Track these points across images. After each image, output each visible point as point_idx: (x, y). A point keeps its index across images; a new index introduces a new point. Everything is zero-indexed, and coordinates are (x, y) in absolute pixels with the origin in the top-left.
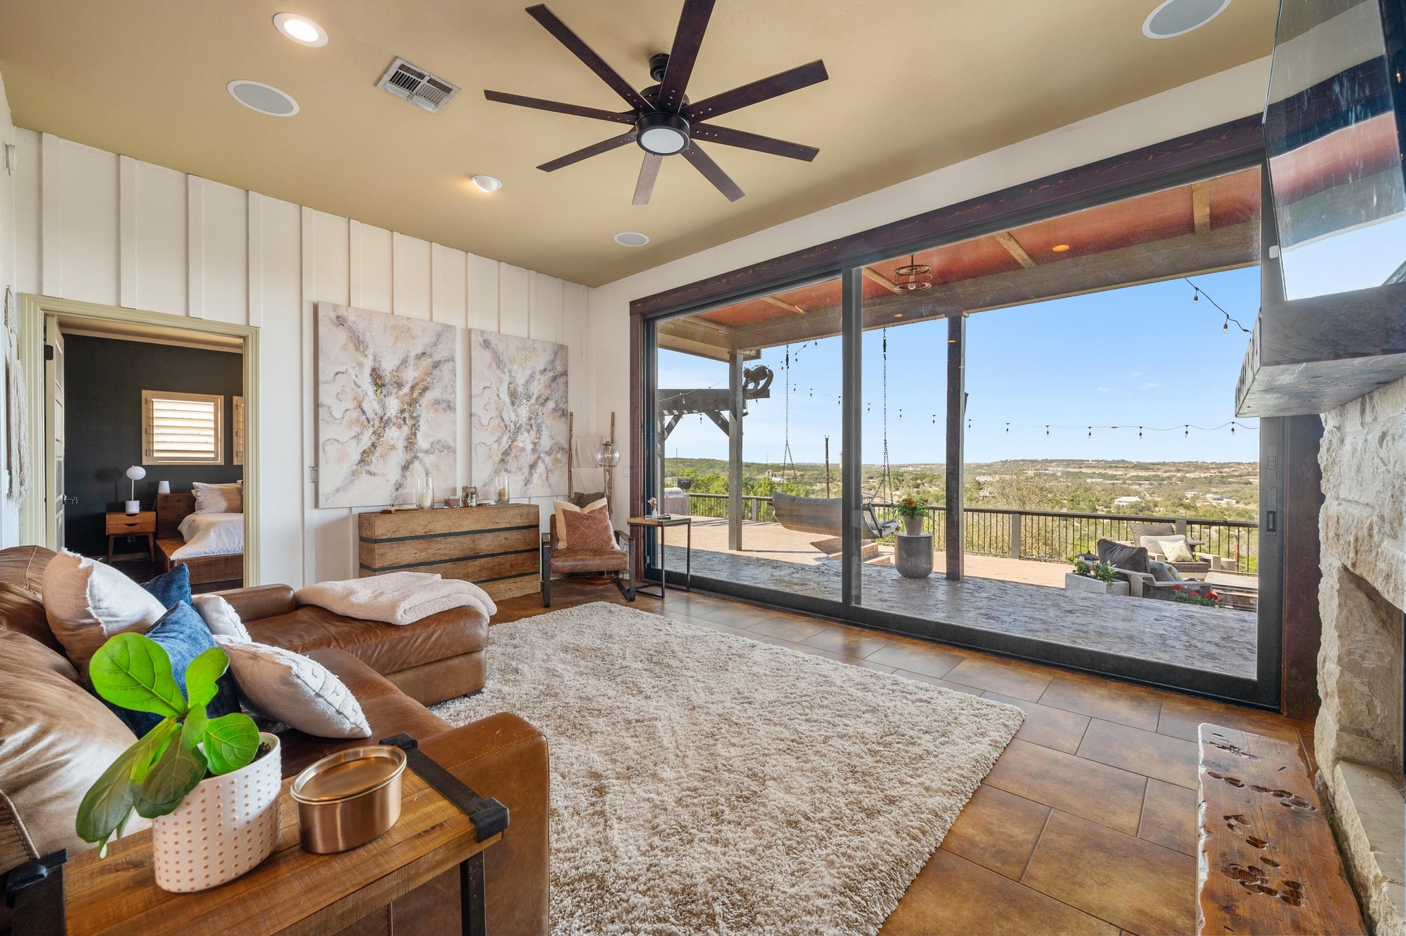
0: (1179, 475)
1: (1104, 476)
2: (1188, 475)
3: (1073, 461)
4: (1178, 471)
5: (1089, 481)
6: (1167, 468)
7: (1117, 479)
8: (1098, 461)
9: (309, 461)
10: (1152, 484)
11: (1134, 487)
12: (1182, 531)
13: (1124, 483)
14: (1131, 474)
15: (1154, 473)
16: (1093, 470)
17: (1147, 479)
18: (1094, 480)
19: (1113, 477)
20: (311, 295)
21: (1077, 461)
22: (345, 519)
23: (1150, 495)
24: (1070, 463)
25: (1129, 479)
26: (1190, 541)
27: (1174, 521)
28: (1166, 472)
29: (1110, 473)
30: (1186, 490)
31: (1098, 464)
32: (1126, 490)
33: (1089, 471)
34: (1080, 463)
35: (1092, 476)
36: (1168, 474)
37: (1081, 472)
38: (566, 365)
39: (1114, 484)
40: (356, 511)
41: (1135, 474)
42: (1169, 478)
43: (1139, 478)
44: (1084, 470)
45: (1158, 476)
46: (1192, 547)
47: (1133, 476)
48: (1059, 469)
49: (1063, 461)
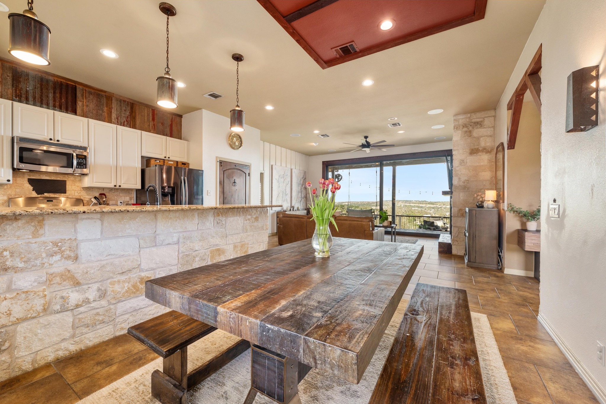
0: (444, 206)
1: (418, 207)
2: (447, 206)
3: (407, 201)
4: (444, 205)
5: (413, 208)
6: (440, 204)
7: (423, 208)
8: (416, 201)
9: (271, 200)
10: (435, 210)
11: (429, 211)
12: (442, 220)
13: (426, 210)
14: (428, 206)
15: (436, 206)
16: (415, 204)
17: (433, 208)
18: (415, 208)
19: (422, 207)
20: (271, 164)
21: (409, 201)
22: (274, 213)
23: (434, 214)
24: (406, 201)
25: (427, 208)
26: (444, 222)
27: (440, 217)
28: (439, 205)
29: (420, 205)
30: (446, 212)
31: (416, 202)
32: (426, 212)
33: (413, 205)
34: (410, 202)
35: (415, 206)
36: (440, 206)
37: (410, 205)
38: (306, 176)
39: (422, 210)
40: (276, 211)
41: (429, 206)
42: (441, 207)
43: (430, 207)
44: (411, 204)
45: (437, 207)
46: (444, 224)
47: (428, 207)
48: (402, 204)
49: (404, 201)
